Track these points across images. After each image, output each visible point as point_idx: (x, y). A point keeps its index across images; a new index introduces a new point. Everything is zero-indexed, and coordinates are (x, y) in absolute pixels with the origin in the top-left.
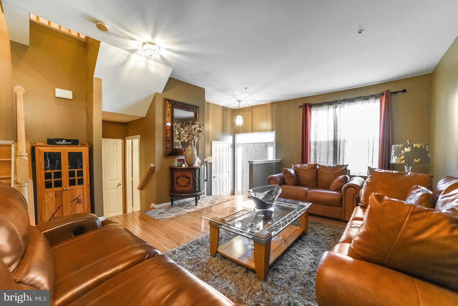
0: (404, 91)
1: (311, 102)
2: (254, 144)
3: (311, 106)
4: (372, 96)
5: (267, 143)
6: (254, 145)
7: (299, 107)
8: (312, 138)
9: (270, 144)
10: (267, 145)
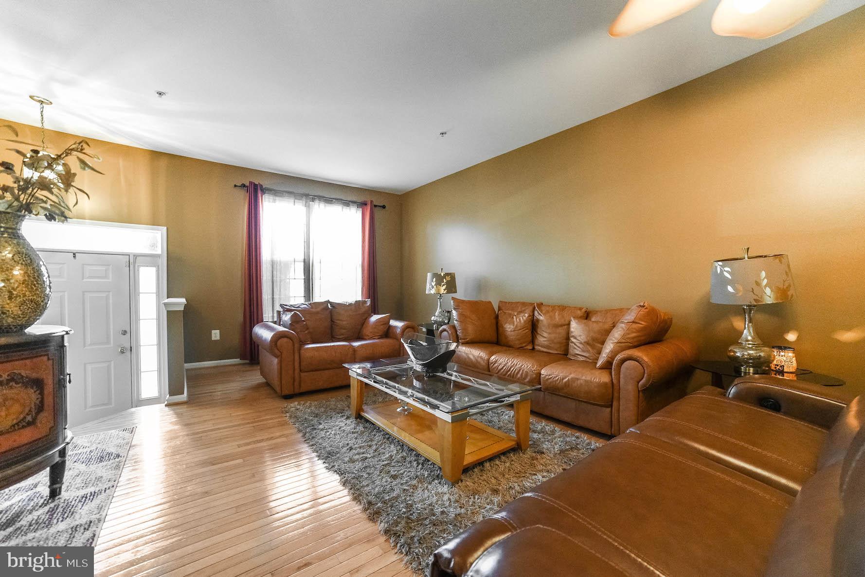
0: (384, 207)
1: (266, 183)
2: (74, 254)
3: (264, 191)
4: (354, 202)
5: (136, 256)
6: (74, 257)
7: (235, 186)
8: (266, 255)
9: (148, 259)
10: (132, 262)
